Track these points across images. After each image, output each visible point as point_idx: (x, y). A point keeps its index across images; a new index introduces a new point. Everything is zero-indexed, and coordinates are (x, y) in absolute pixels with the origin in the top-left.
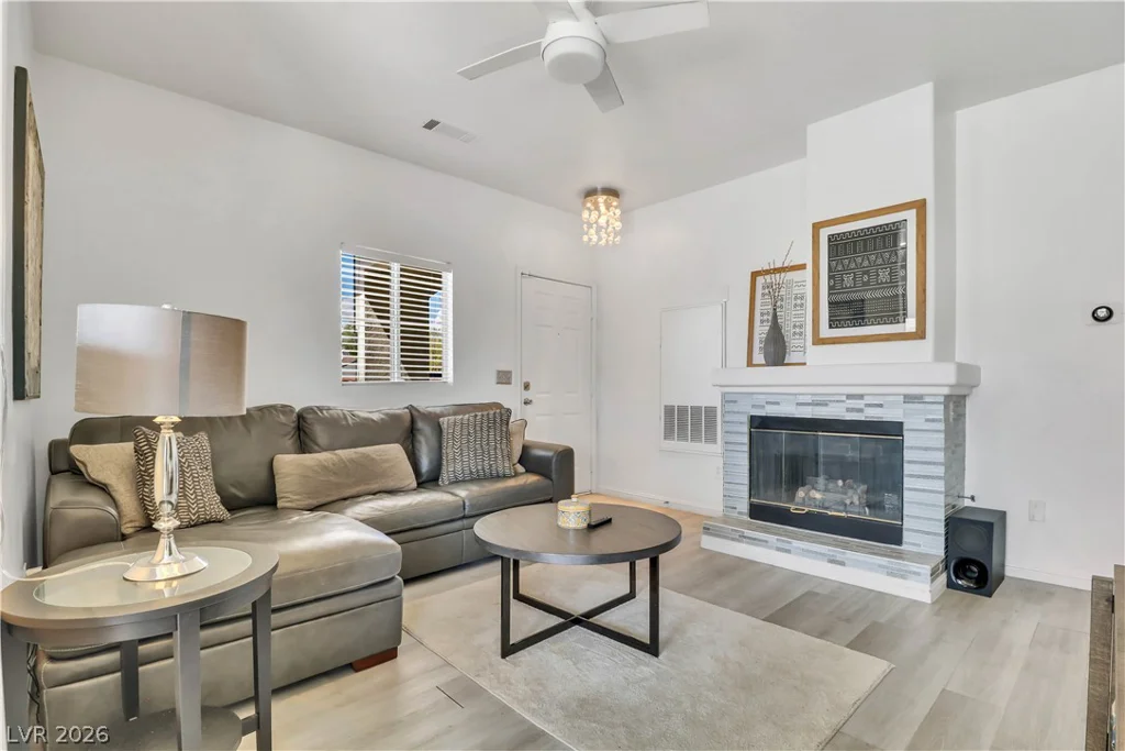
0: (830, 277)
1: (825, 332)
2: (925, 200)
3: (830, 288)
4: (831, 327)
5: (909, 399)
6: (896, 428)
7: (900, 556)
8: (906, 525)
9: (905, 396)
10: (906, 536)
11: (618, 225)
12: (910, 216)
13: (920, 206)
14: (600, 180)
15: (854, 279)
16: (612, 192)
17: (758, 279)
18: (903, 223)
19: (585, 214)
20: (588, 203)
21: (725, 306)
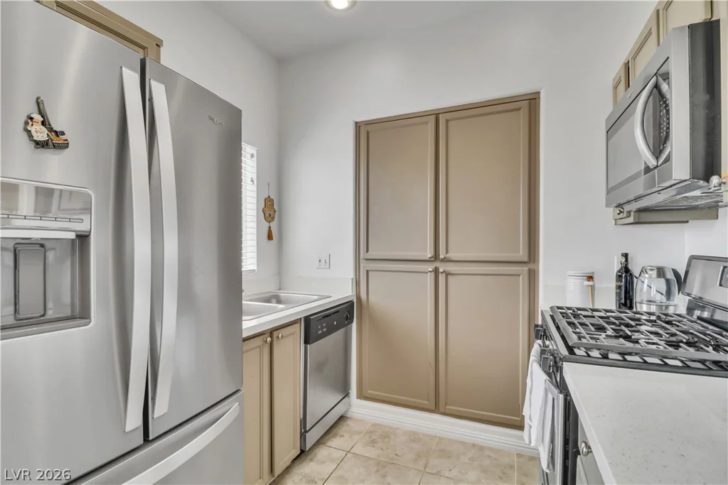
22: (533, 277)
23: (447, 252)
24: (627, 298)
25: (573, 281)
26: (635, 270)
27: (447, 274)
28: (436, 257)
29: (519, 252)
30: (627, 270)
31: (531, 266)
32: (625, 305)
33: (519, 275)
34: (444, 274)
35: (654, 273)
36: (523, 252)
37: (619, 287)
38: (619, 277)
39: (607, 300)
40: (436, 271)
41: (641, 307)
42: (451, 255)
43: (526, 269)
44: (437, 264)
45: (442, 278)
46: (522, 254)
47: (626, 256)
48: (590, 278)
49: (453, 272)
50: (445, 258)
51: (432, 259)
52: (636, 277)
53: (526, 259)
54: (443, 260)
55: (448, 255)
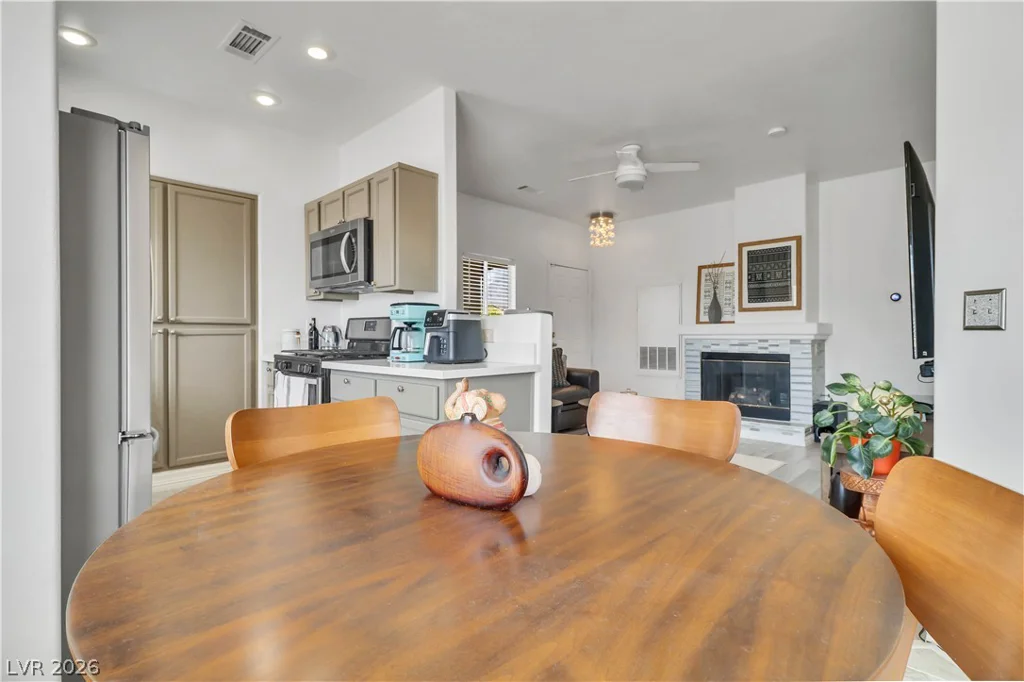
0: (749, 274)
1: (746, 304)
2: (801, 236)
3: (749, 281)
4: (748, 302)
5: (793, 342)
6: (786, 358)
7: (789, 424)
8: (793, 408)
9: (791, 340)
10: (793, 416)
11: (612, 234)
12: (793, 244)
13: (798, 239)
14: (601, 208)
15: (762, 276)
16: (608, 215)
17: (703, 270)
18: (789, 248)
19: (592, 228)
20: (594, 222)
21: (681, 286)
22: (254, 336)
23: (177, 315)
24: (314, 343)
25: (285, 335)
26: (320, 328)
27: (178, 335)
28: (166, 319)
29: (244, 316)
30: (315, 329)
31: (252, 327)
32: (314, 347)
33: (244, 334)
34: (175, 335)
35: (330, 330)
37: (311, 340)
38: (311, 334)
39: (305, 346)
40: (166, 333)
42: (181, 317)
43: (248, 330)
44: (166, 326)
45: (171, 340)
46: (246, 317)
47: (314, 319)
48: (298, 333)
49: (185, 333)
50: (176, 320)
51: (162, 321)
52: (320, 333)
53: (249, 322)
54: (173, 323)
55: (178, 318)
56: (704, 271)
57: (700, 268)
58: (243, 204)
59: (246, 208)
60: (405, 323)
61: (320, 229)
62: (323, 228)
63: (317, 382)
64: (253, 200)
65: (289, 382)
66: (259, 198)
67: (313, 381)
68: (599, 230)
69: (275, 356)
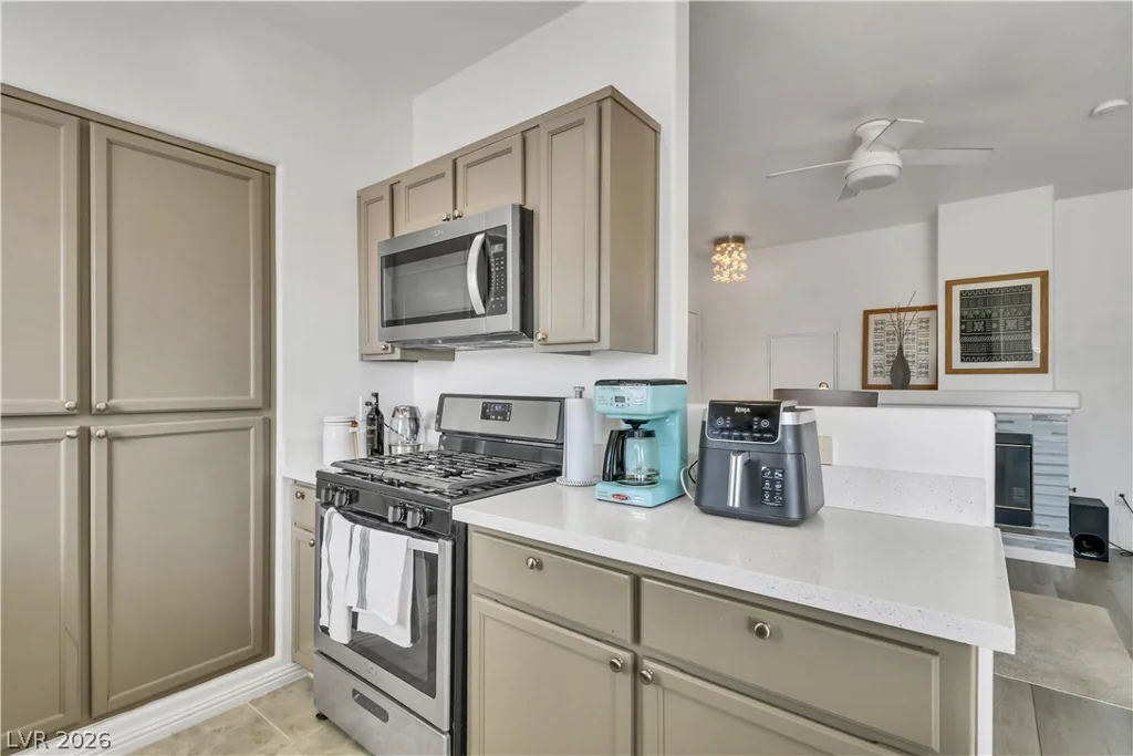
0: (961, 323)
1: (957, 363)
2: (1047, 272)
3: (962, 331)
4: (962, 361)
5: (1037, 417)
6: (1027, 439)
7: (1032, 533)
8: (1036, 510)
9: (1034, 415)
10: (1036, 520)
11: (744, 266)
12: (1036, 283)
13: (1044, 276)
14: (730, 229)
15: (984, 325)
16: (740, 240)
17: (870, 316)
18: (1029, 287)
19: (717, 257)
20: (718, 249)
21: (836, 337)
22: (268, 431)
23: (110, 396)
25: (334, 428)
26: (386, 411)
27: (111, 439)
28: (84, 406)
29: (249, 394)
30: (378, 412)
31: (265, 414)
32: (377, 451)
33: (249, 429)
34: (106, 440)
36: (256, 394)
37: (371, 434)
38: (370, 422)
40: (85, 437)
41: (396, 450)
42: (120, 402)
43: (259, 418)
44: (84, 421)
45: (97, 452)
46: (253, 395)
47: (376, 395)
48: (354, 423)
49: (128, 434)
50: (107, 407)
51: (75, 411)
52: (387, 420)
53: (259, 404)
54: (101, 413)
55: (113, 402)
56: (872, 318)
57: (867, 314)
58: (247, 179)
59: (253, 188)
60: (628, 422)
61: (393, 235)
62: (400, 232)
63: (441, 548)
64: (267, 173)
65: (365, 540)
66: (279, 171)
67: (431, 546)
68: (726, 260)
69: (320, 474)
